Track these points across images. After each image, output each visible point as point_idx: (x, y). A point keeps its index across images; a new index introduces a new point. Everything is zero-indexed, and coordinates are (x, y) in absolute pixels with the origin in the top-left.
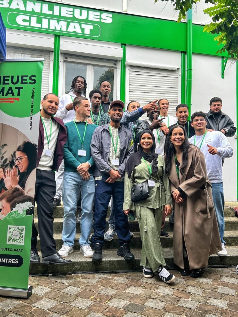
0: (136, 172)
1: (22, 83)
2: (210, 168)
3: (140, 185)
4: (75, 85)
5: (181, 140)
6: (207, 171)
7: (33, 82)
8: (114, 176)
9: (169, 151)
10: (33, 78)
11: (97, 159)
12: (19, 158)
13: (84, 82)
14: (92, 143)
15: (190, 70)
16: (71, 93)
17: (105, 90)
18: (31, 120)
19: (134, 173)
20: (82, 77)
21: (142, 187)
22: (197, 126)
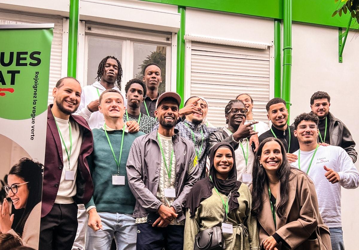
0: (203, 209)
1: (18, 64)
2: (324, 203)
3: (208, 231)
4: (103, 71)
5: (276, 162)
6: (319, 208)
7: (36, 62)
8: (166, 215)
9: (257, 180)
10: (35, 56)
11: (137, 188)
12: (13, 186)
13: (117, 66)
14: (129, 163)
15: (288, 49)
16: (98, 84)
17: (151, 79)
18: (33, 125)
19: (200, 211)
20: (114, 58)
21: (212, 233)
22: (303, 135)
